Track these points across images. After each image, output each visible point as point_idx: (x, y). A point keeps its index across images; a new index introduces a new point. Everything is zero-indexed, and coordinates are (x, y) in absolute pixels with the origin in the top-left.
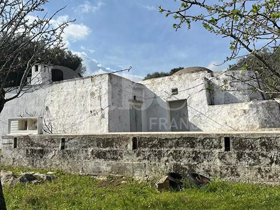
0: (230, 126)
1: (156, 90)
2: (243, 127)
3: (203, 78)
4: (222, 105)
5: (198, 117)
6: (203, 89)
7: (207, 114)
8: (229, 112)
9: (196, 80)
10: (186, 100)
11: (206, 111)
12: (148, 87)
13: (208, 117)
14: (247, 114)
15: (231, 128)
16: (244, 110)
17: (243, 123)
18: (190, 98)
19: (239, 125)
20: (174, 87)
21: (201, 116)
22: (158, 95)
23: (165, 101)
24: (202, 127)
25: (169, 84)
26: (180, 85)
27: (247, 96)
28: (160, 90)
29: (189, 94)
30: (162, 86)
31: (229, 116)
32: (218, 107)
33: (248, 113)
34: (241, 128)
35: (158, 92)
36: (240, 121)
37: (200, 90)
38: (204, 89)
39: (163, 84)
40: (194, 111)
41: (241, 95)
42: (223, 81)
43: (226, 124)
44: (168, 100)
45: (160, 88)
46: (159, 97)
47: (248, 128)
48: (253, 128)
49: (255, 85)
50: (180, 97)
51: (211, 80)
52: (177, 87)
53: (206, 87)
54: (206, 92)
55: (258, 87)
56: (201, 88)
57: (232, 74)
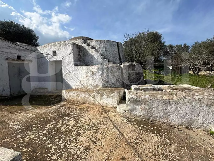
3: (72, 44)
20: (54, 50)
25: (51, 47)
27: (106, 59)
29: (63, 56)
34: (89, 87)
38: (72, 53)
41: (102, 59)
42: (91, 47)
45: (46, 50)
47: (94, 87)
48: (98, 88)
49: (115, 51)
50: (58, 58)
51: (84, 46)
52: (55, 50)
53: (74, 51)
54: (74, 55)
55: (118, 54)
56: (70, 52)
57: (100, 43)
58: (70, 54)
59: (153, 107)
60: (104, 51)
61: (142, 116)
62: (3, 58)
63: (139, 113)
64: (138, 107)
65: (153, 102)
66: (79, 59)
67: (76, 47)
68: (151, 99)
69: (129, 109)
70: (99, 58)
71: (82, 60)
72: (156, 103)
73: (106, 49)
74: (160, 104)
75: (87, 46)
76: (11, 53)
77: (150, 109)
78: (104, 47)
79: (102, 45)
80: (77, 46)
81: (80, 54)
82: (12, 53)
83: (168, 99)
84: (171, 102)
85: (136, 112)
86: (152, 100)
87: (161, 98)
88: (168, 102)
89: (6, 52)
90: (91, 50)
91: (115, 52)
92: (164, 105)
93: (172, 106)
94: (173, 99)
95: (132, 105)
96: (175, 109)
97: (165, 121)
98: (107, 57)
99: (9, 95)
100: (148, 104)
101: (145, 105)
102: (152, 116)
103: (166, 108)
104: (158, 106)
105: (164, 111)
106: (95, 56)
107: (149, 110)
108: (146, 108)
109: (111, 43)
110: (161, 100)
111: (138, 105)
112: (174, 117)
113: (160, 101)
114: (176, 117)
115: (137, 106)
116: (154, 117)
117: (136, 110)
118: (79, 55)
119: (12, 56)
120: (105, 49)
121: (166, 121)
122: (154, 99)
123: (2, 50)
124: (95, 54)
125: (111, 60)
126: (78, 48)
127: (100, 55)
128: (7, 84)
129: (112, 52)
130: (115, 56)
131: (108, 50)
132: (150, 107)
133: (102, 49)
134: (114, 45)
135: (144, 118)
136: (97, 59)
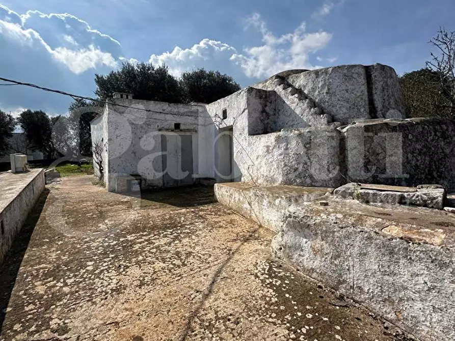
3: (247, 90)
4: (260, 136)
7: (247, 150)
11: (247, 145)
12: (207, 110)
18: (235, 123)
21: (243, 152)
22: (213, 120)
23: (218, 129)
25: (221, 103)
26: (228, 104)
27: (322, 116)
29: (234, 118)
34: (260, 180)
38: (246, 109)
41: (312, 115)
42: (291, 89)
44: (220, 127)
48: (274, 183)
49: (357, 92)
50: (228, 122)
51: (277, 91)
52: (225, 107)
53: (251, 105)
54: (249, 114)
55: (366, 97)
56: (244, 107)
57: (315, 76)
58: (243, 112)
59: (348, 253)
60: (325, 94)
61: (316, 271)
62: (155, 128)
63: (309, 260)
64: (306, 243)
65: (347, 237)
66: (262, 121)
67: (256, 97)
68: (342, 228)
69: (286, 243)
70: (305, 114)
71: (270, 122)
72: (358, 241)
73: (329, 89)
74: (369, 249)
75: (284, 89)
76: (166, 120)
77: (339, 256)
78: (324, 85)
79: (319, 82)
80: (258, 93)
81: (267, 109)
82: (168, 120)
83: (401, 238)
84: (411, 251)
85: (303, 256)
86: (344, 230)
87: (377, 230)
88: (399, 250)
89: (159, 120)
90: (290, 97)
91: (356, 95)
92: (387, 258)
93: (418, 267)
94: (425, 243)
95: (291, 233)
96: (429, 284)
97: (389, 316)
98: (328, 109)
99: (161, 184)
100: (332, 241)
101: (323, 242)
102: (344, 281)
103: (392, 268)
104: (365, 254)
105: (386, 278)
106: (298, 111)
107: (335, 259)
108: (326, 251)
109: (345, 71)
110: (373, 234)
111: (306, 238)
112: (428, 312)
113: (370, 238)
114: (436, 317)
115: (305, 240)
116: (352, 287)
117: (302, 250)
118: (263, 111)
119: (168, 124)
120: (325, 90)
121: (392, 316)
122: (351, 230)
123: (155, 117)
124: (297, 105)
125: (341, 115)
126: (261, 98)
127: (308, 107)
129: (347, 95)
130: (354, 105)
131: (334, 90)
132: (339, 250)
133: (319, 92)
134: (355, 76)
135: (321, 281)
136: (302, 117)
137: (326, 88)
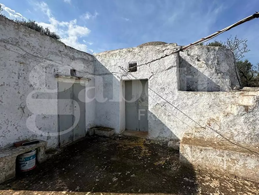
0: (216, 131)
1: (109, 64)
2: (240, 136)
4: (201, 93)
5: (162, 106)
6: (172, 67)
7: (176, 103)
8: (210, 104)
9: (164, 51)
10: (147, 80)
11: (175, 99)
12: (98, 60)
13: (176, 108)
14: (251, 113)
15: (218, 134)
16: (244, 106)
17: (242, 128)
18: (152, 77)
19: (233, 131)
20: (132, 61)
21: (166, 104)
22: (110, 71)
23: (119, 80)
24: (167, 121)
25: (126, 56)
26: (140, 58)
27: (227, 80)
28: (114, 64)
29: (152, 73)
30: (117, 58)
31: (211, 111)
32: (194, 95)
33: (252, 111)
35: (111, 66)
36: (235, 125)
37: (169, 67)
38: (175, 66)
39: (117, 56)
40: (157, 96)
43: (209, 125)
44: (123, 79)
45: (113, 61)
46: (111, 74)
47: (251, 139)
50: (139, 75)
52: (136, 60)
53: (178, 64)
54: (178, 71)
56: (170, 65)
57: (207, 50)
58: (169, 69)
60: (216, 64)
62: (51, 73)
73: (218, 61)
75: (188, 55)
78: (214, 58)
79: (211, 55)
90: (197, 62)
91: (232, 68)
99: (56, 145)
106: (206, 74)
109: (225, 52)
119: (65, 70)
124: (206, 69)
127: (215, 72)
128: (54, 124)
129: (228, 67)
130: (232, 74)
131: (221, 63)
133: (212, 62)
134: (230, 56)
136: (211, 79)
137: (216, 60)
